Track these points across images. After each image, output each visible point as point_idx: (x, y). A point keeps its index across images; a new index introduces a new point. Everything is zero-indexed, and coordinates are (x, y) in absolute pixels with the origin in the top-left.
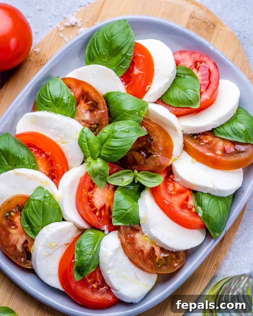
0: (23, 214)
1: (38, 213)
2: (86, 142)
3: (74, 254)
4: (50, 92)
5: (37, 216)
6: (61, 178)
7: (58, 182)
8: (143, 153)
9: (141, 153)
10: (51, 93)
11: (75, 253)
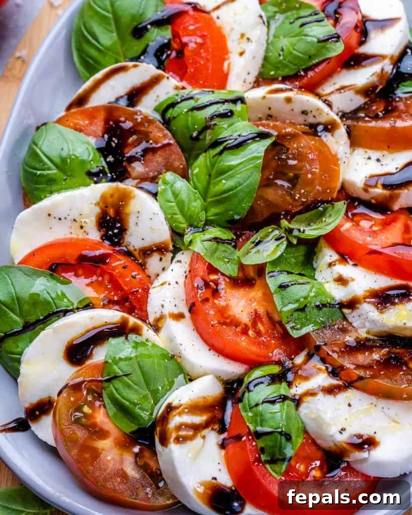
0: (107, 401)
1: (135, 384)
2: (173, 200)
3: (248, 426)
4: (45, 155)
5: (136, 391)
6: (147, 302)
7: (143, 314)
8: (279, 182)
9: (276, 184)
10: (48, 154)
11: (248, 424)
